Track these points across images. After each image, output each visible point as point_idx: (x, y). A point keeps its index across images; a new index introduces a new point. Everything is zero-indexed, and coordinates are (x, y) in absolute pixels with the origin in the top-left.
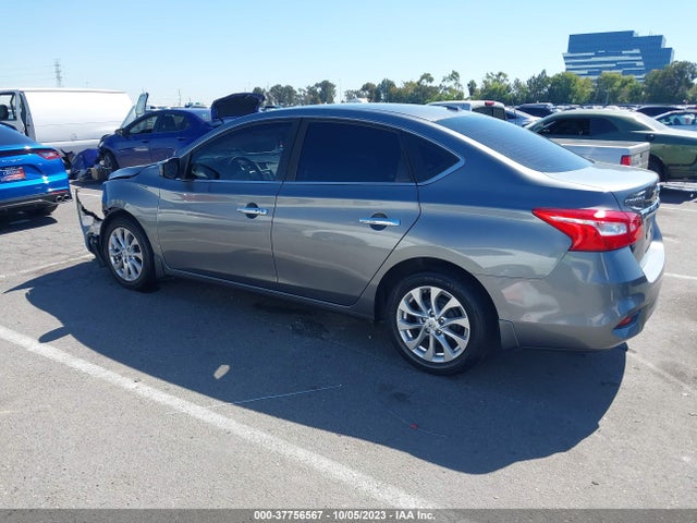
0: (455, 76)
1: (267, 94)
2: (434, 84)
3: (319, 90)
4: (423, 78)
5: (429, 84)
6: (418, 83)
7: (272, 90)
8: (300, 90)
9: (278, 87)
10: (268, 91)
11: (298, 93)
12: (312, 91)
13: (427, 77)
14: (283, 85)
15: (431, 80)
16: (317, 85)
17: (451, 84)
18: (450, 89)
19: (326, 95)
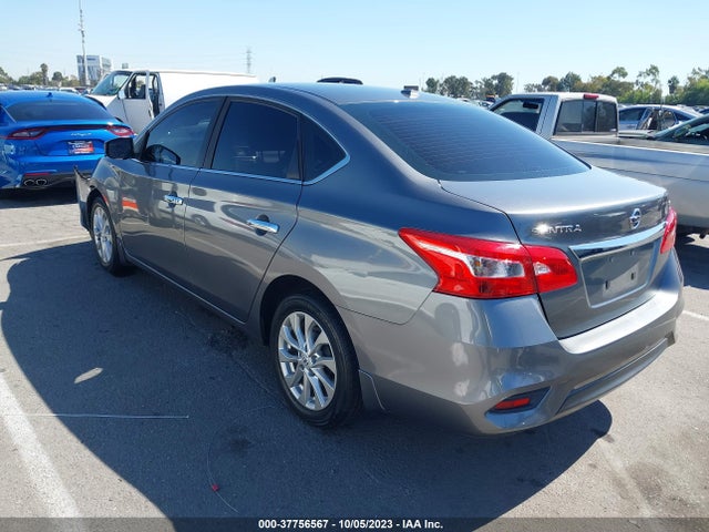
0: (653, 71)
1: (441, 85)
2: (627, 79)
3: (495, 82)
4: (613, 73)
5: (622, 80)
6: (609, 78)
7: (446, 81)
8: (477, 82)
9: (452, 78)
10: (441, 82)
11: (475, 85)
12: (488, 83)
13: (621, 72)
14: (458, 77)
15: (624, 75)
16: (494, 78)
17: (648, 80)
18: (646, 86)
19: (502, 88)
